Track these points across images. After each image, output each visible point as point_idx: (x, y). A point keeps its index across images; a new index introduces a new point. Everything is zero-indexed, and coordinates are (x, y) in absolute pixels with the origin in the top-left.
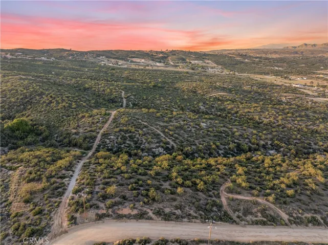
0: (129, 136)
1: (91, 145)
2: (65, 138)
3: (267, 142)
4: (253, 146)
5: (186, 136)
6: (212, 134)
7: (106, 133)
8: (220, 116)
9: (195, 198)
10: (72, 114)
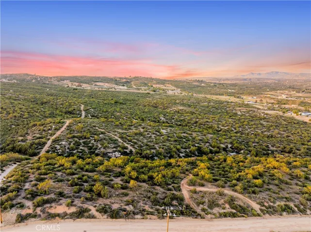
0: (84, 143)
1: (38, 151)
2: (8, 145)
3: (227, 146)
4: (214, 149)
5: (145, 141)
6: (172, 139)
7: (57, 139)
8: (180, 125)
9: (152, 192)
10: (22, 123)
